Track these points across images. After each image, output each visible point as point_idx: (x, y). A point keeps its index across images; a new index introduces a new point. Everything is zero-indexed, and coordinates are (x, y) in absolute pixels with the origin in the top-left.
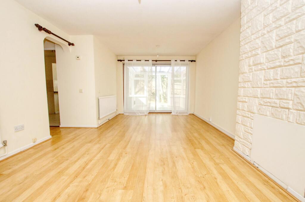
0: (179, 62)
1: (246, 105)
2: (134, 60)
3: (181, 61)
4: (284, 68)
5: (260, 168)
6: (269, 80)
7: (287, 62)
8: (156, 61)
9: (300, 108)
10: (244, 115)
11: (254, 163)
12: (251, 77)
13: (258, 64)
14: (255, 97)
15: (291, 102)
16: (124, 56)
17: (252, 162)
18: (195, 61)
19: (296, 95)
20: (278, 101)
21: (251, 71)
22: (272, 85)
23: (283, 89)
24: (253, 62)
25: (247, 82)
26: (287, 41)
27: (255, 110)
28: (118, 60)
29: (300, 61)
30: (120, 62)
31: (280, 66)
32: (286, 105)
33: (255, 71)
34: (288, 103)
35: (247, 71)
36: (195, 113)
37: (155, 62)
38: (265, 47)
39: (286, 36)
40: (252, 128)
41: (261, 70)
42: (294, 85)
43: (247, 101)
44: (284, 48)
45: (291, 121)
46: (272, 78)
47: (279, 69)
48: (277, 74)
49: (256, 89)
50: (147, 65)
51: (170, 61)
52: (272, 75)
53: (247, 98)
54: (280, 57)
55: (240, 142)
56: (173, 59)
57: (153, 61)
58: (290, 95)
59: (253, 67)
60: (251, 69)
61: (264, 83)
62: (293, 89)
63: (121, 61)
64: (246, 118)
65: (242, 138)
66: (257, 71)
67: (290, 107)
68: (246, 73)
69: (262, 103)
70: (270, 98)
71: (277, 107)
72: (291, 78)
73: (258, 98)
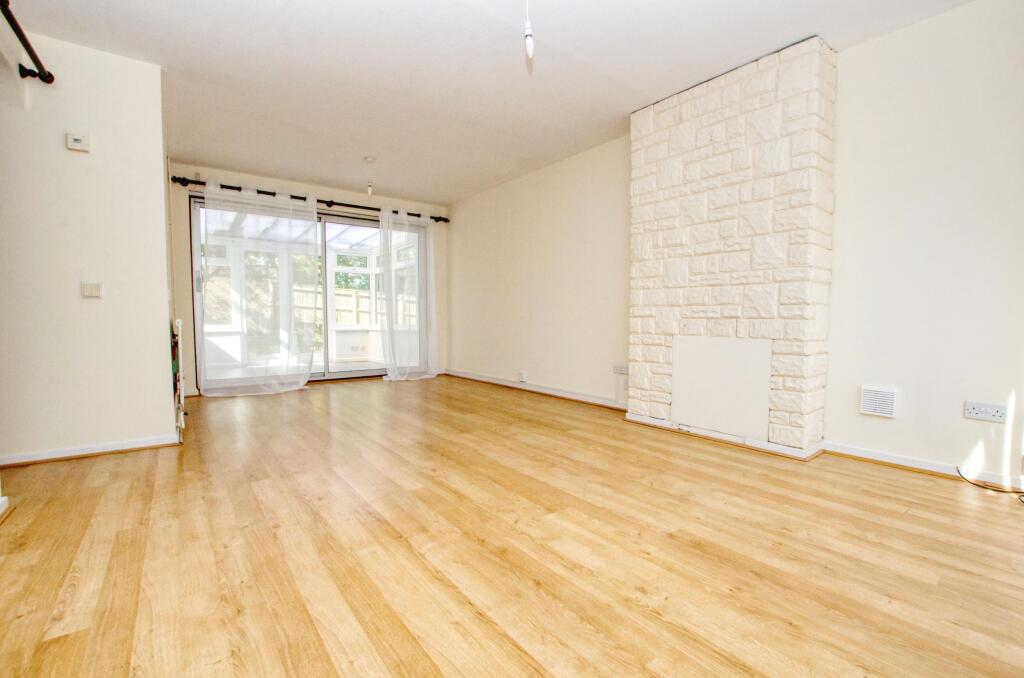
0: (403, 216)
1: (652, 322)
2: (246, 189)
3: (409, 214)
4: (724, 254)
5: (693, 431)
6: (699, 274)
7: (729, 246)
8: (330, 204)
9: (753, 315)
10: (650, 341)
11: (681, 427)
12: (661, 269)
13: (675, 245)
14: (673, 306)
15: (740, 308)
16: (203, 164)
17: (676, 427)
18: (446, 220)
19: (748, 296)
20: (718, 309)
21: (660, 256)
22: (705, 282)
23: (725, 287)
24: (664, 239)
25: (653, 277)
26: (729, 214)
27: (675, 328)
28: (175, 179)
29: (749, 247)
30: (178, 185)
31: (718, 252)
32: (733, 314)
33: (670, 257)
34: (736, 309)
35: (651, 257)
36: (455, 370)
37: (324, 206)
38: (690, 217)
39: (726, 206)
40: (670, 364)
41: (683, 256)
42: (744, 281)
43: (653, 313)
44: (723, 223)
45: (741, 336)
46: (705, 271)
47: (717, 256)
48: (713, 264)
49: (674, 290)
50: (299, 214)
51: (378, 210)
52: (704, 266)
53: (654, 308)
54: (717, 237)
55: (643, 399)
56: (386, 204)
57: (319, 201)
58: (706, 298)
59: (666, 250)
60: (660, 253)
61: (690, 280)
62: (741, 287)
63: (184, 182)
64: (654, 348)
65: (648, 388)
66: (675, 257)
67: (739, 315)
68: (649, 260)
69: (689, 314)
70: (703, 305)
71: (717, 318)
72: (737, 271)
73: (679, 306)
